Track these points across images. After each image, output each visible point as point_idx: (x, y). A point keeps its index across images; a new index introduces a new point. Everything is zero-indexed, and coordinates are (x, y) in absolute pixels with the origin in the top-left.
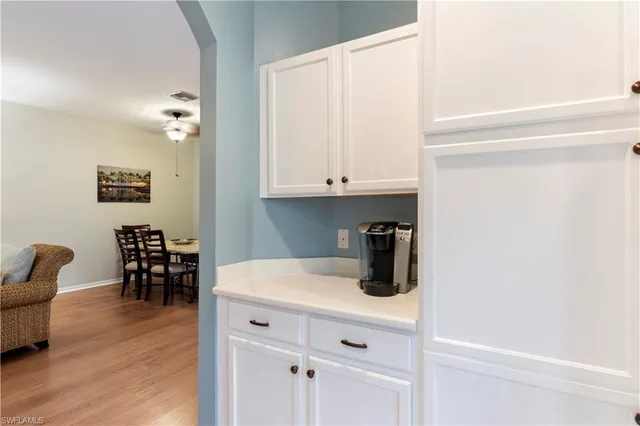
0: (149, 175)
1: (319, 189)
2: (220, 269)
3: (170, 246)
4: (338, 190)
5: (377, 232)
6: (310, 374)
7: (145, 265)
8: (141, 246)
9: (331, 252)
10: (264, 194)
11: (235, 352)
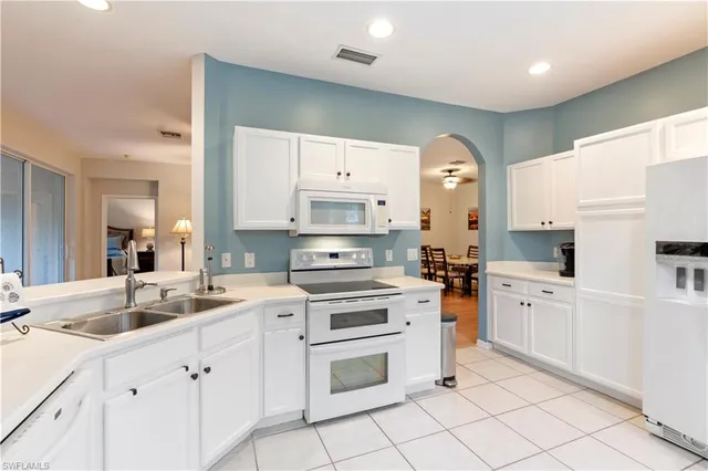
0: (429, 211)
1: (539, 227)
2: (488, 263)
3: (448, 260)
4: (548, 227)
5: (565, 247)
6: (529, 305)
7: (432, 271)
8: (430, 259)
9: (552, 260)
10: (509, 229)
11: (495, 298)
